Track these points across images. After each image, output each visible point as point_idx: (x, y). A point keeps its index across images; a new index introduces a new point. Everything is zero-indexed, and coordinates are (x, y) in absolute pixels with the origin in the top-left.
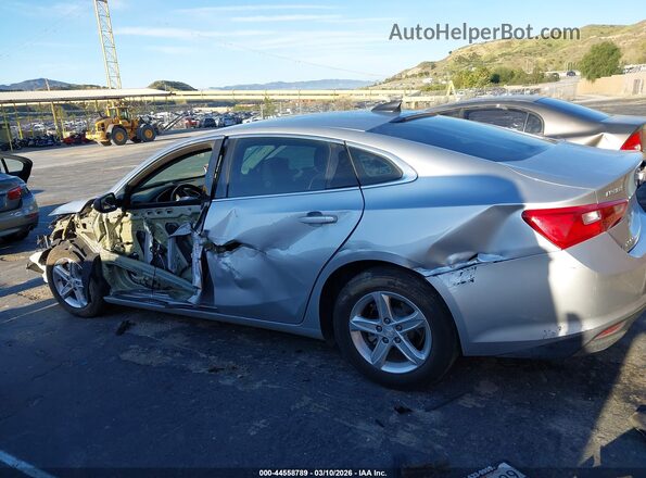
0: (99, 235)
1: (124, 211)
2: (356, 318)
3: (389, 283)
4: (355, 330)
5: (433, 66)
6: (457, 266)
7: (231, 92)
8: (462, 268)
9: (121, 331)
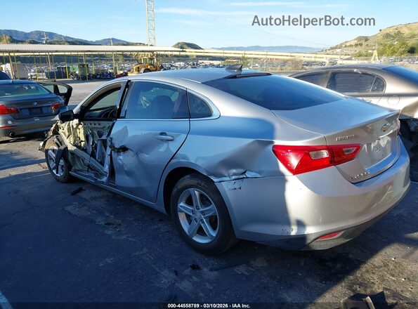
0: (67, 134)
1: (80, 121)
2: (182, 204)
3: (198, 184)
4: (181, 211)
5: (366, 39)
6: (234, 177)
7: (222, 51)
8: (235, 180)
9: (74, 193)
